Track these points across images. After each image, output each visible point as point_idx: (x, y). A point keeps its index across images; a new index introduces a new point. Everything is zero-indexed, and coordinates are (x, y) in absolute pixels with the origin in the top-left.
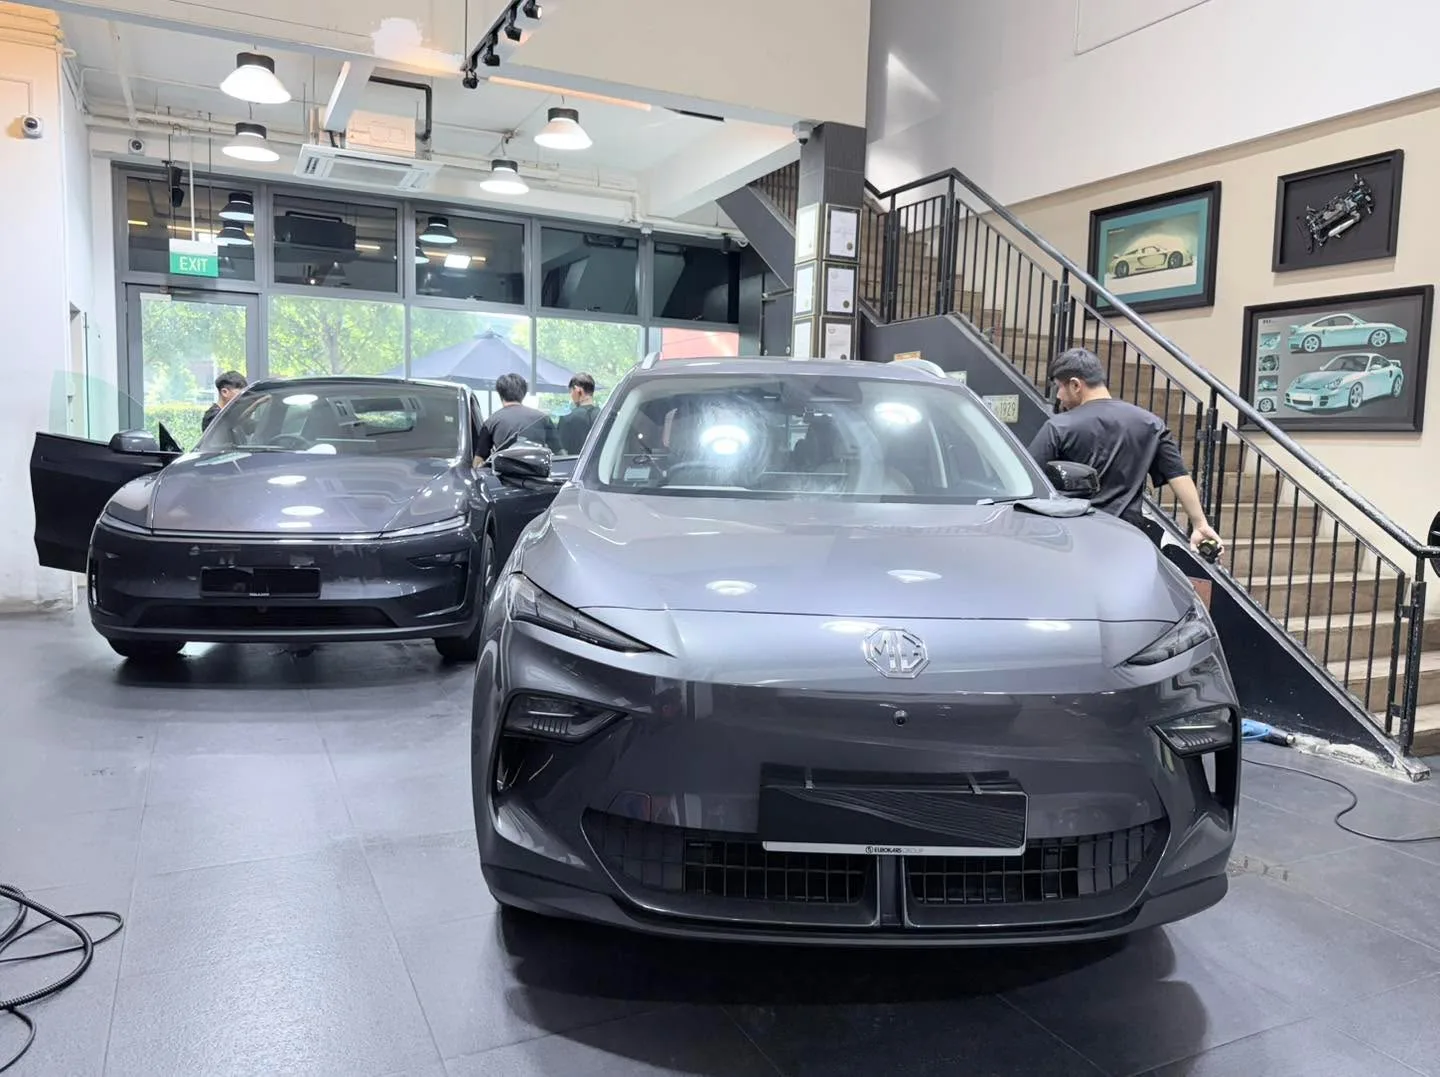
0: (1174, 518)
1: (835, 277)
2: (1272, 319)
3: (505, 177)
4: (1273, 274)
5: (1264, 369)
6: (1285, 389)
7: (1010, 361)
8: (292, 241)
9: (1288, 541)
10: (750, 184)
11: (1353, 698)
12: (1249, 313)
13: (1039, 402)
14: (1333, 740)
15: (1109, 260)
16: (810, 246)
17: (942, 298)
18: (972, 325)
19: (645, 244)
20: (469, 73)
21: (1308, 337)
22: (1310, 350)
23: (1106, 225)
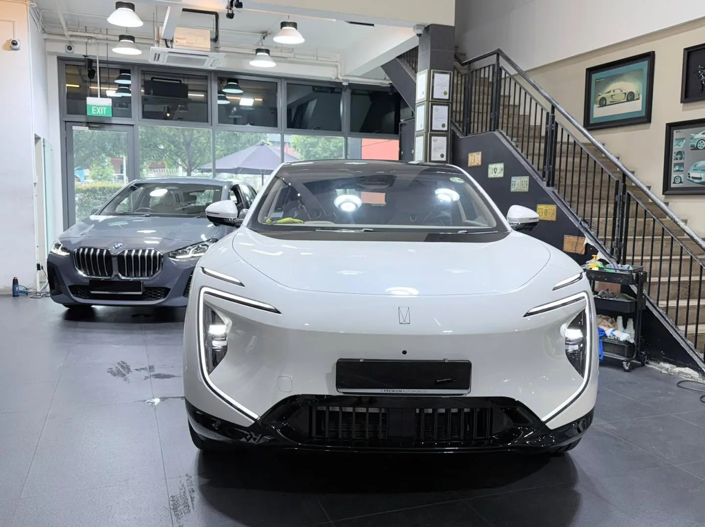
0: (605, 245)
1: (437, 110)
2: (681, 130)
3: (262, 58)
4: (682, 104)
5: (677, 159)
6: (688, 170)
7: (525, 157)
8: (154, 94)
9: (668, 257)
10: (398, 57)
11: (689, 342)
12: (668, 127)
13: (539, 181)
14: (679, 365)
15: (596, 98)
16: (423, 93)
17: (493, 122)
18: (508, 137)
19: (345, 90)
20: (229, 10)
21: (699, 141)
22: (700, 148)
23: (595, 76)
